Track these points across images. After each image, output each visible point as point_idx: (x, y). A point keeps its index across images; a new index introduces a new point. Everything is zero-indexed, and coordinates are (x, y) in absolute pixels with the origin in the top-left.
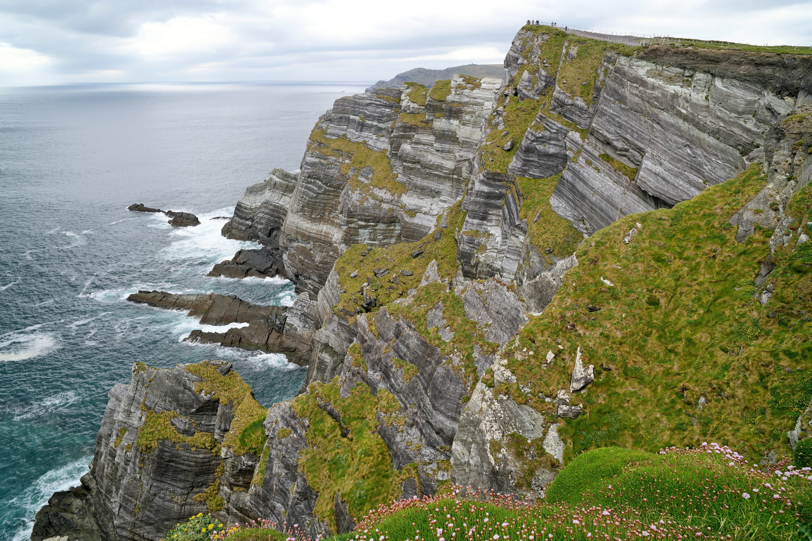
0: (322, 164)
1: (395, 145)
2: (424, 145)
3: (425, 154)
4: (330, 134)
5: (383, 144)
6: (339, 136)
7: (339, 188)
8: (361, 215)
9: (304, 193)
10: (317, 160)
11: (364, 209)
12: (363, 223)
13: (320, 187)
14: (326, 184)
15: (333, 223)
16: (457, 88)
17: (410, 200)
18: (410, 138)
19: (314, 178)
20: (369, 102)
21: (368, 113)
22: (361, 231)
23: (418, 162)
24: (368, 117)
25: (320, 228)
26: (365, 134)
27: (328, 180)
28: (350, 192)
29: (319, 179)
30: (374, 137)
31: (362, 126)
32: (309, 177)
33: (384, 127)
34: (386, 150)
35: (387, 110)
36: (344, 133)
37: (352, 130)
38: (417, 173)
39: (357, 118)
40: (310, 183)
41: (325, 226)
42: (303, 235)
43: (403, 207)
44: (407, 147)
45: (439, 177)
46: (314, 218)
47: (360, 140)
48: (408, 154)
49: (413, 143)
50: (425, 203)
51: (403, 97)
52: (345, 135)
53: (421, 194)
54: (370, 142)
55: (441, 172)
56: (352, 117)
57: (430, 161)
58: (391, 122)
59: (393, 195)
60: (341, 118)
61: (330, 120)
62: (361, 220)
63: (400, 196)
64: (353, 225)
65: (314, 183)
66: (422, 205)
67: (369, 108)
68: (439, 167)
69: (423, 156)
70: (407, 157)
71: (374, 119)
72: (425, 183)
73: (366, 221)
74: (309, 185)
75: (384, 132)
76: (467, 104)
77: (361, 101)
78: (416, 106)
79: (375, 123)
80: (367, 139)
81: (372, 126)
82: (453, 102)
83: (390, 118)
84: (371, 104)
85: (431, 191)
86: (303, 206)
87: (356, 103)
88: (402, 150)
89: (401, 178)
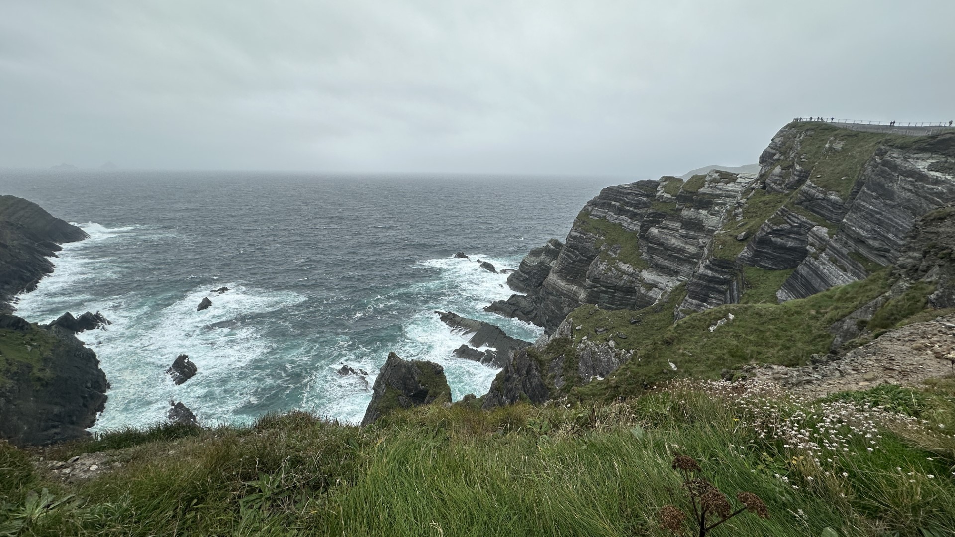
0: (582, 238)
1: (644, 228)
2: (671, 230)
3: (669, 237)
4: (593, 215)
5: (635, 227)
6: (600, 217)
7: (591, 258)
8: (604, 282)
9: (564, 258)
10: (578, 235)
11: (607, 278)
12: (604, 289)
13: (577, 256)
14: (581, 254)
15: (581, 285)
16: (711, 182)
17: (648, 276)
18: (658, 223)
19: (574, 248)
20: (629, 191)
21: (627, 200)
22: (602, 295)
23: (662, 244)
24: (627, 204)
25: (571, 288)
26: (622, 217)
27: (584, 251)
28: (599, 262)
29: (577, 249)
30: (629, 220)
31: (620, 211)
32: (570, 247)
33: (639, 212)
34: (637, 232)
35: (644, 199)
36: (605, 215)
37: (611, 213)
38: (660, 254)
39: (618, 204)
40: (570, 251)
41: (576, 287)
42: (557, 291)
43: (642, 281)
44: (654, 231)
45: (680, 259)
46: (568, 279)
47: (617, 222)
48: (654, 236)
49: (660, 227)
50: (663, 281)
51: (659, 188)
52: (605, 217)
53: (660, 271)
54: (625, 224)
55: (682, 254)
56: (613, 203)
57: (674, 244)
58: (645, 209)
59: (634, 269)
60: (605, 203)
61: (595, 204)
62: (603, 287)
63: (640, 272)
64: (596, 290)
65: (573, 253)
66: (659, 281)
67: (629, 197)
68: (682, 250)
69: (667, 239)
70: (652, 239)
71: (631, 205)
72: (666, 263)
73: (607, 287)
74: (569, 253)
75: (638, 217)
76: (718, 196)
77: (623, 191)
78: (669, 196)
79: (631, 209)
80: (622, 222)
81: (629, 211)
82: (705, 194)
83: (646, 205)
84: (630, 193)
85: (670, 270)
86: (561, 269)
87: (618, 192)
88: (649, 233)
89: (645, 256)
